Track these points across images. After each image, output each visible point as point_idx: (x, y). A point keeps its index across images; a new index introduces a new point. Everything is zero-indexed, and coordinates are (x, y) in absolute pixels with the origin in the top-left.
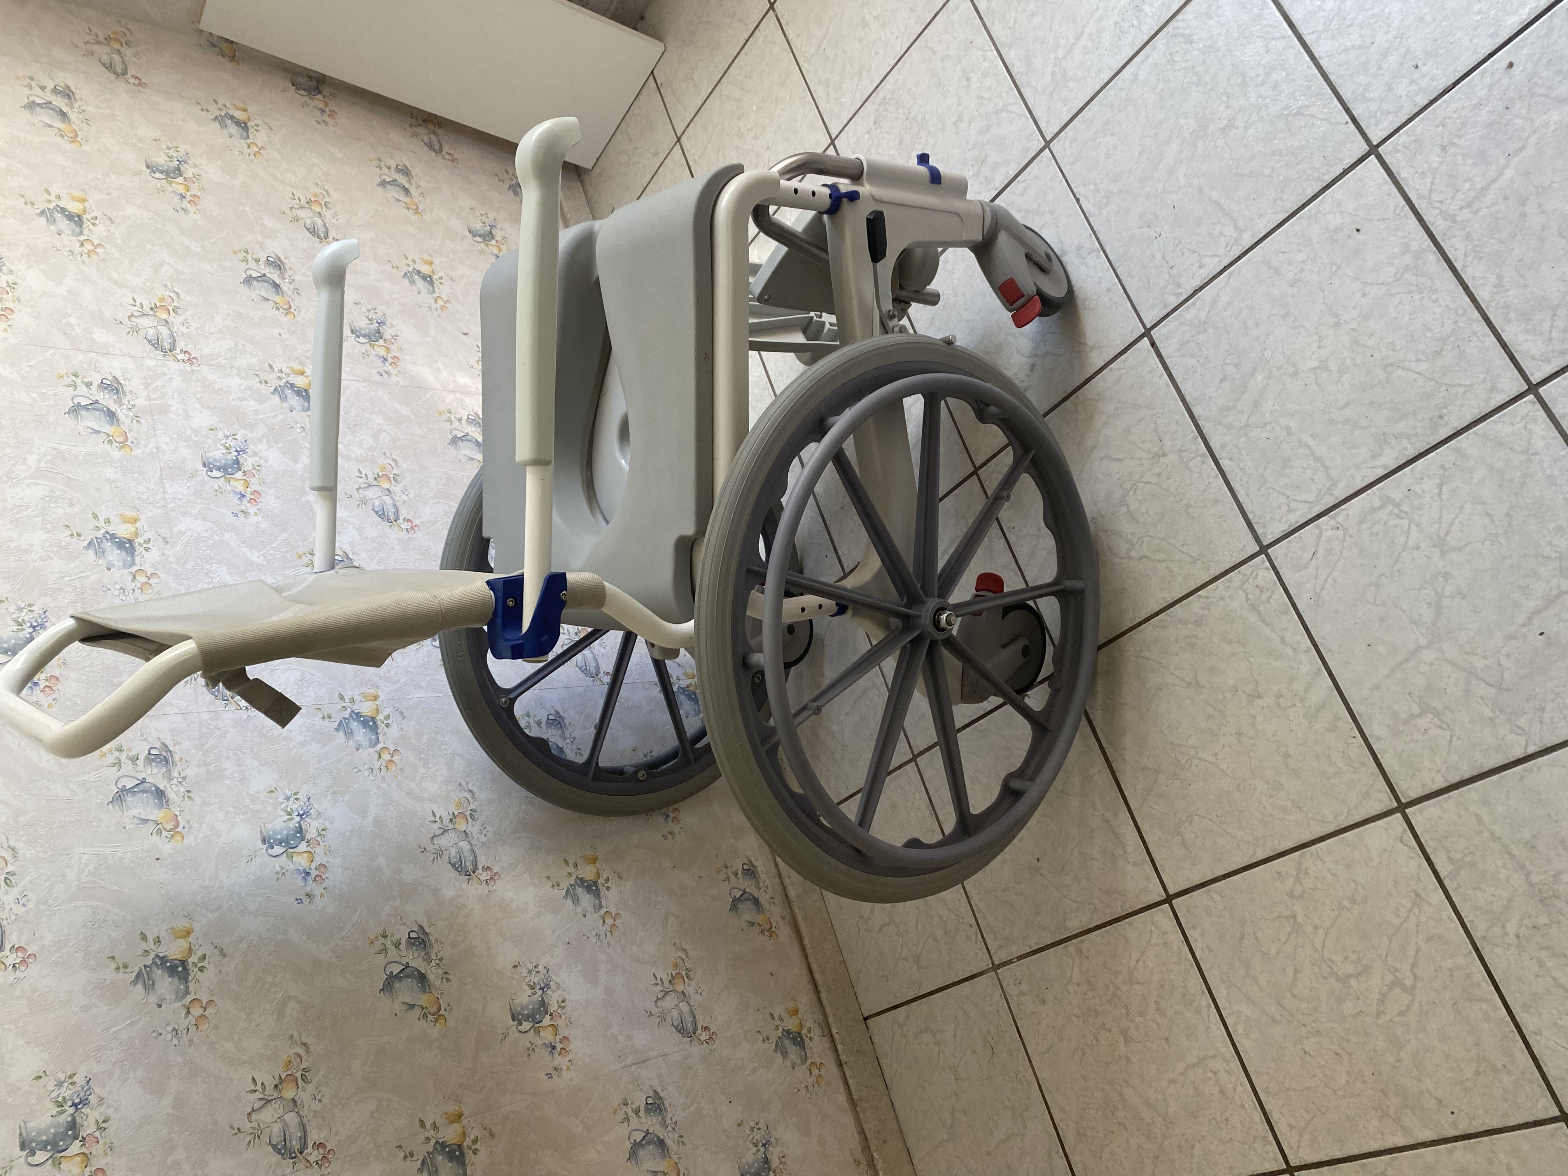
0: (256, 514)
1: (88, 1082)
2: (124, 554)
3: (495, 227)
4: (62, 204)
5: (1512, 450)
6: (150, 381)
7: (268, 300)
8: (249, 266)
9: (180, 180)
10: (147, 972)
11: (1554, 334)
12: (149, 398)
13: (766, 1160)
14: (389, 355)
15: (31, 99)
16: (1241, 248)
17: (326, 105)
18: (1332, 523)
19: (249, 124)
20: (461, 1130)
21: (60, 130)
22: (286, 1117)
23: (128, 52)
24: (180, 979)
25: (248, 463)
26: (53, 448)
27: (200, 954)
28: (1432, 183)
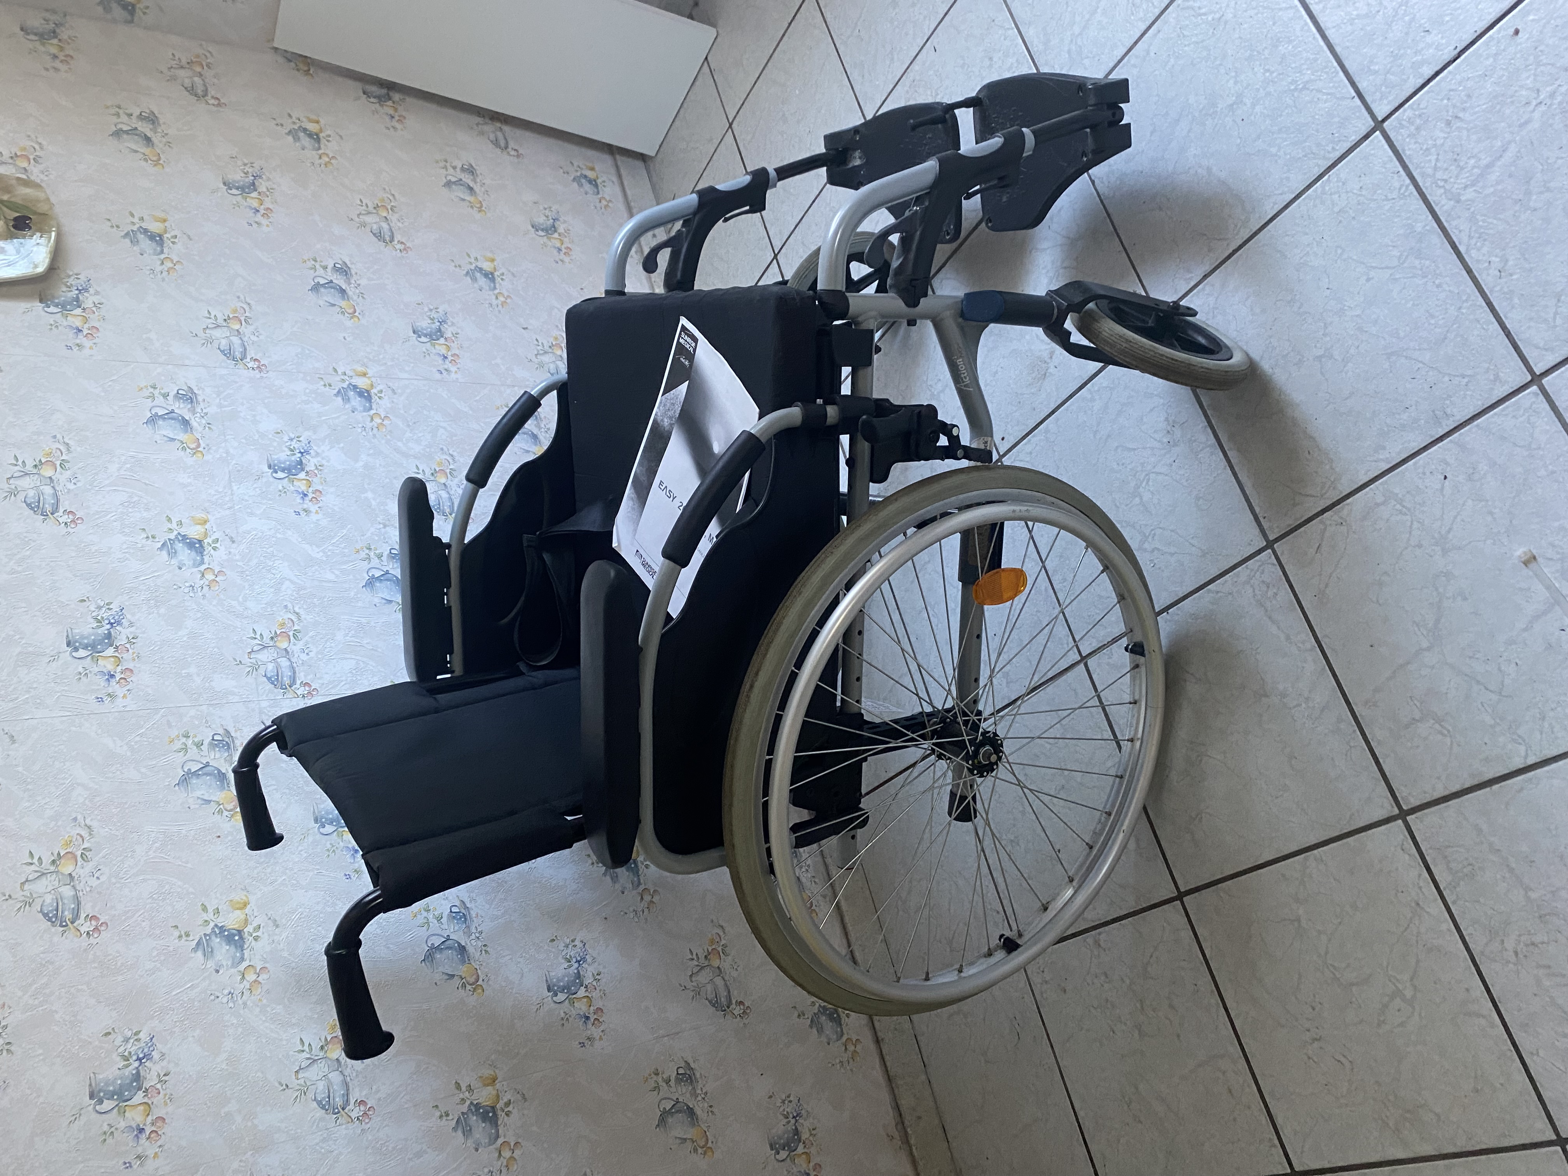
0: (317, 512)
1: (151, 1039)
2: (193, 554)
3: (558, 219)
4: (144, 225)
5: (1515, 444)
6: (221, 389)
7: (334, 305)
8: (317, 273)
9: (254, 194)
10: (207, 940)
11: (1559, 321)
12: (220, 406)
13: (796, 1132)
14: (450, 353)
15: (119, 126)
16: (1248, 231)
17: (396, 110)
18: (1336, 518)
19: (321, 135)
20: (494, 1092)
21: (144, 154)
22: (330, 1076)
23: (208, 74)
24: (236, 947)
25: (311, 463)
26: (132, 457)
27: (255, 924)
28: (1437, 160)
